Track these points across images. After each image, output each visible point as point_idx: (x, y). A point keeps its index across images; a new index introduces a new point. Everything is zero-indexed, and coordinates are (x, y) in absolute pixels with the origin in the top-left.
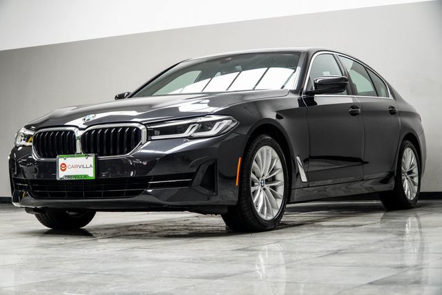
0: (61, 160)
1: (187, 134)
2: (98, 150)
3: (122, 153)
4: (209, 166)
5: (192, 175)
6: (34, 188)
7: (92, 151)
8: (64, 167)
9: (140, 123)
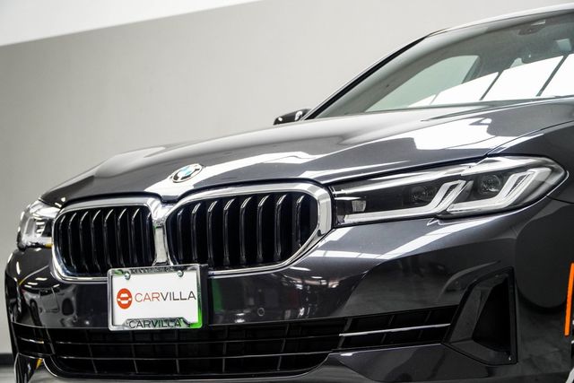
0: (119, 281)
1: (434, 207)
2: (211, 255)
3: (269, 260)
4: (495, 289)
5: (449, 313)
6: (61, 350)
7: (195, 256)
8: (127, 298)
9: (315, 182)
